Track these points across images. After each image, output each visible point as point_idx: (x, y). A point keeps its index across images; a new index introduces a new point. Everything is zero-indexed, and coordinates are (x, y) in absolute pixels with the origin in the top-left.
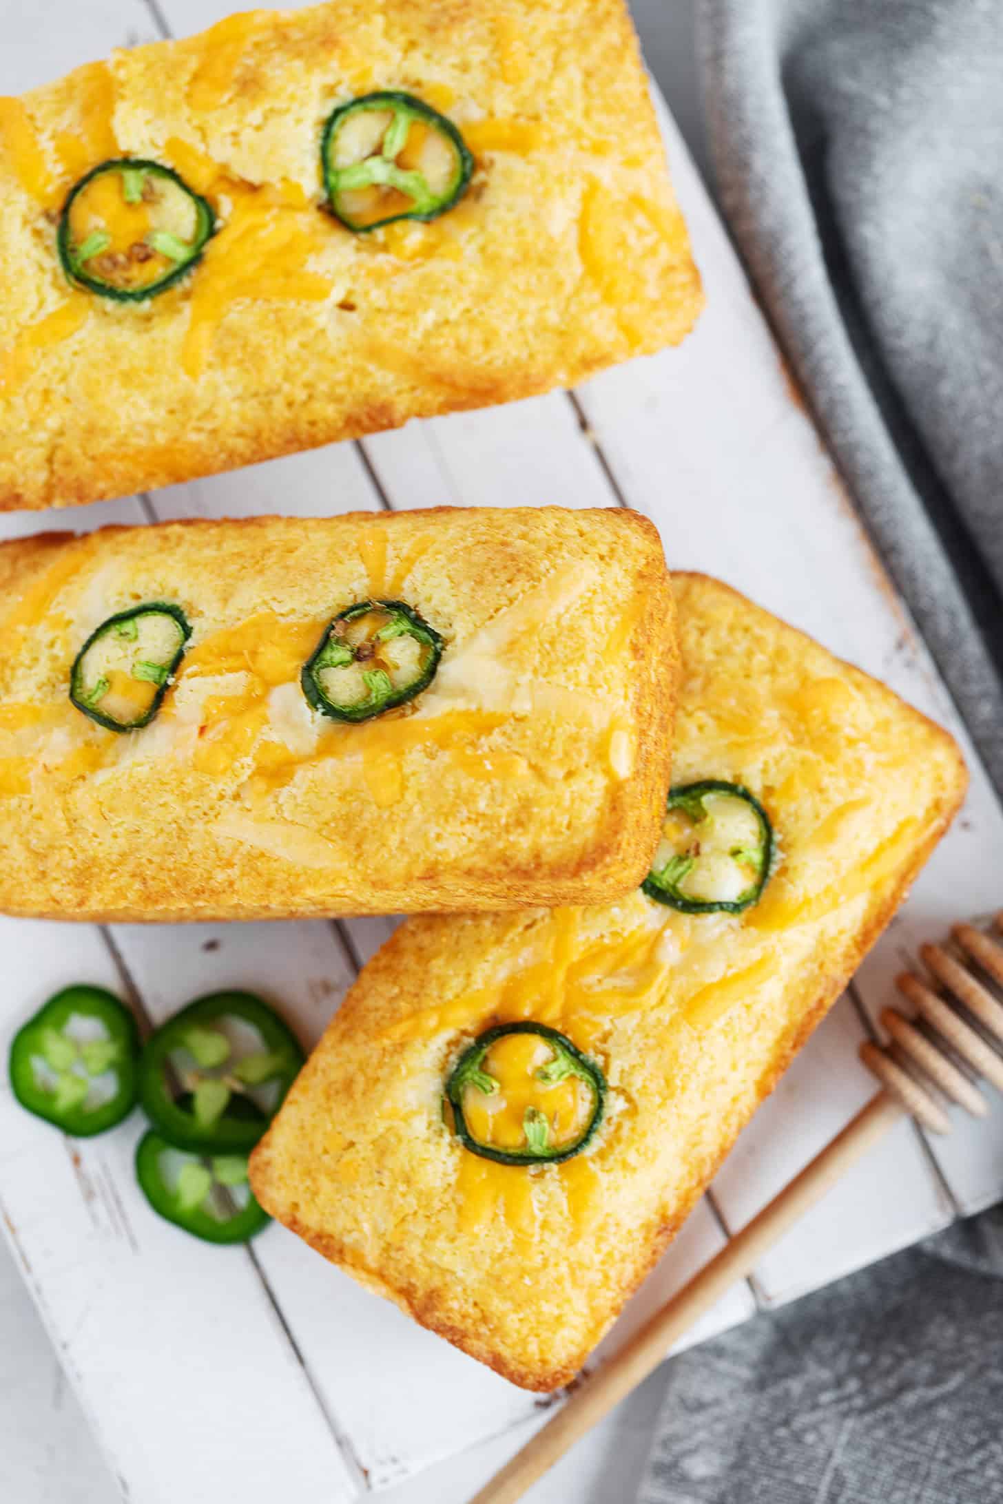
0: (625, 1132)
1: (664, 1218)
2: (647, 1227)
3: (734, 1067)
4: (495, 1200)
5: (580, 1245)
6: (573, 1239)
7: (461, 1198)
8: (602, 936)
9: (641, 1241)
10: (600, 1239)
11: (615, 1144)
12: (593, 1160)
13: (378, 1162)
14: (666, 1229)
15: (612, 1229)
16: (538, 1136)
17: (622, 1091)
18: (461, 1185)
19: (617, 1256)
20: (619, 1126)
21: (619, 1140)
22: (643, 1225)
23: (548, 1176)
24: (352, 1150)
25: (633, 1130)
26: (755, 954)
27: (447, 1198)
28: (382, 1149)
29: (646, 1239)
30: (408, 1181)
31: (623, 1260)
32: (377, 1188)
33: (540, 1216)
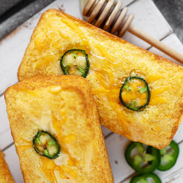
0: (139, 71)
1: (156, 59)
2: (159, 62)
3: (121, 50)
4: (158, 97)
5: (165, 76)
6: (164, 78)
7: (159, 104)
8: (98, 83)
9: (162, 63)
10: (163, 72)
11: (142, 73)
12: (146, 77)
13: (154, 123)
14: (158, 58)
15: (160, 70)
16: (143, 90)
17: (130, 73)
18: (156, 104)
19: (166, 68)
20: (138, 72)
21: (141, 72)
22: (158, 63)
23: (151, 86)
24: (153, 129)
25: (138, 69)
26: (96, 49)
27: (160, 107)
28: (151, 122)
29: (161, 62)
30: (157, 116)
31: (167, 66)
32: (160, 122)
33: (160, 86)
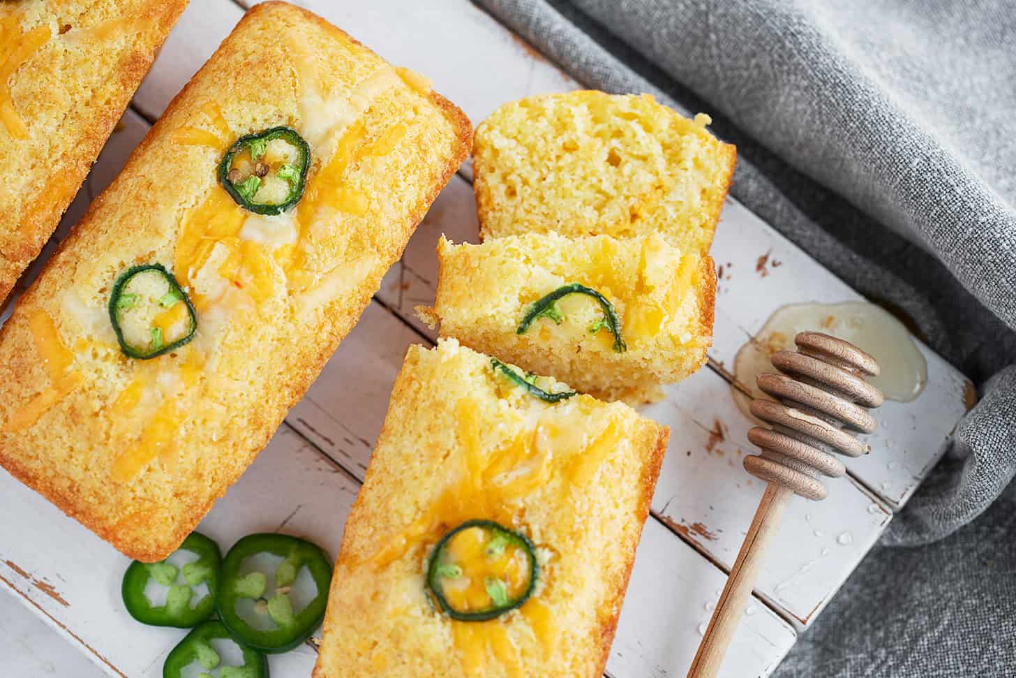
0: (557, 573)
1: (603, 623)
2: (593, 633)
3: (617, 506)
4: (484, 646)
5: (552, 659)
6: (545, 658)
7: (461, 654)
8: (498, 446)
9: (593, 644)
10: (564, 652)
11: (552, 582)
12: (541, 598)
13: (397, 648)
14: (607, 630)
15: (570, 641)
16: (499, 592)
17: (545, 546)
18: (457, 644)
19: (580, 659)
20: (552, 570)
21: (555, 579)
22: (590, 633)
23: (514, 619)
24: (377, 647)
25: (561, 569)
26: (605, 424)
27: (451, 656)
28: (396, 639)
29: (596, 642)
30: (421, 654)
31: (585, 661)
32: (401, 666)
33: (518, 648)
